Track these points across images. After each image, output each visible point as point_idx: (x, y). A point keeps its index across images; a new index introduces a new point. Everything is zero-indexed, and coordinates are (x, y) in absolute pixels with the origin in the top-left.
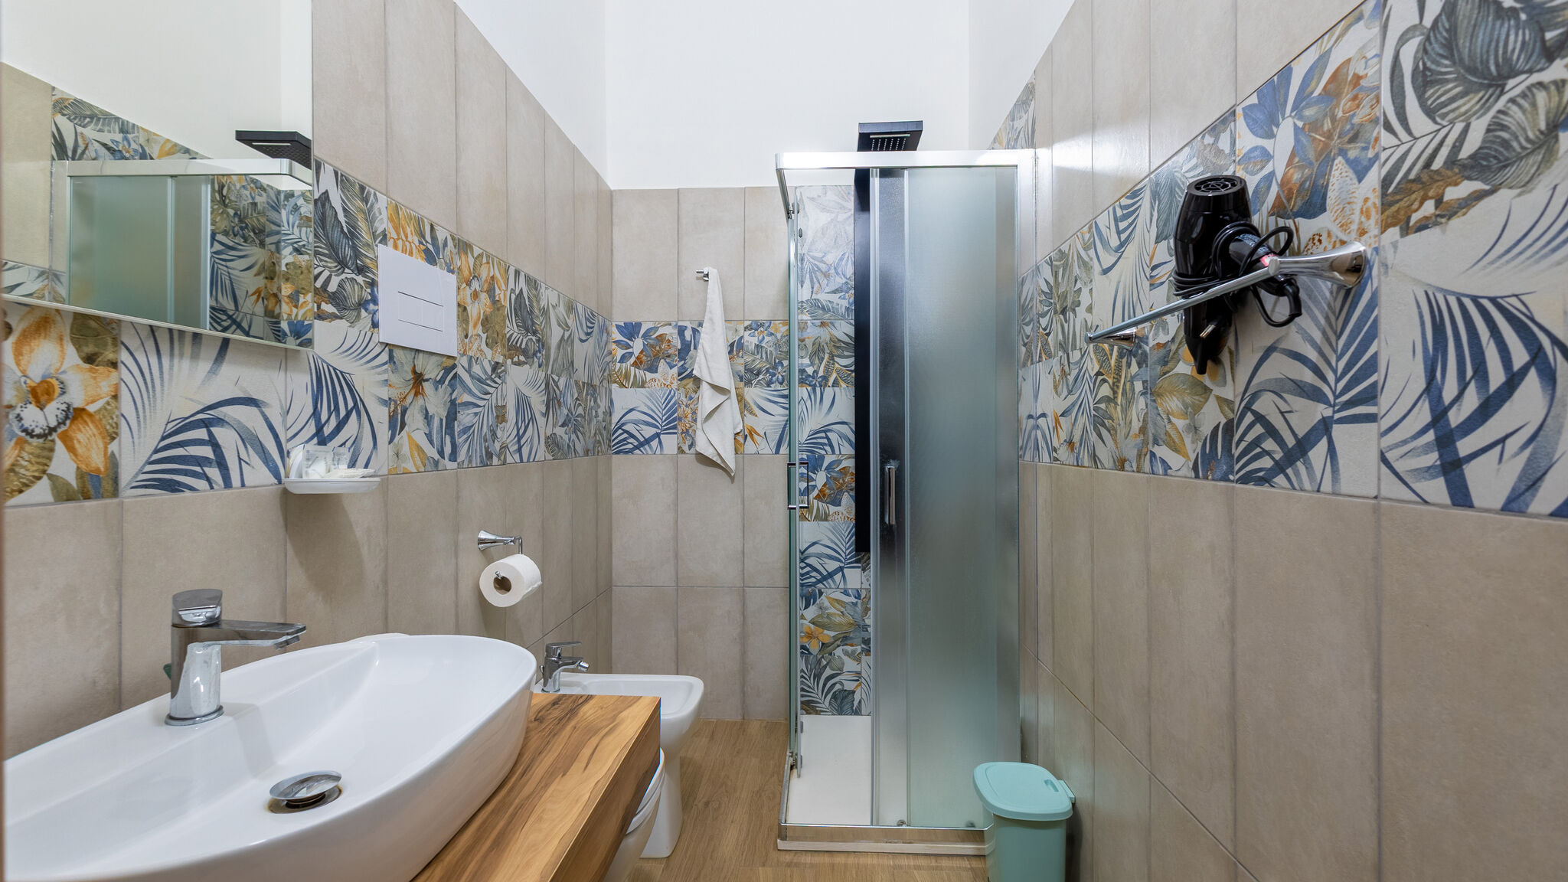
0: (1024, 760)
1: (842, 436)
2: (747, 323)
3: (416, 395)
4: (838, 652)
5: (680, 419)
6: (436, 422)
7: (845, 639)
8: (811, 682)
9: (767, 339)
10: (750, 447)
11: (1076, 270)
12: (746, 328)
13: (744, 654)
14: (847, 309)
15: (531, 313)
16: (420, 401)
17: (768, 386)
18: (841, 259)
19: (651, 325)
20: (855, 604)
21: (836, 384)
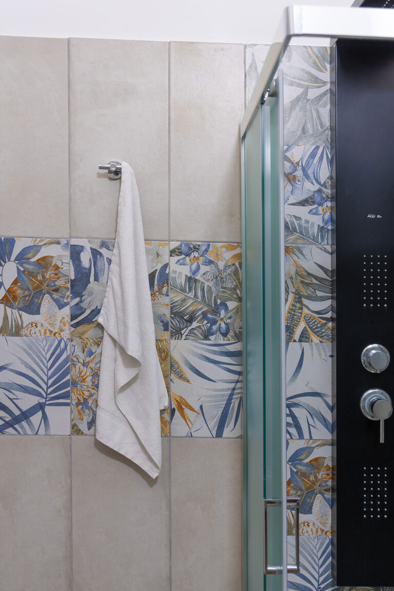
1: (313, 413)
2: (174, 245)
5: (74, 383)
9: (204, 269)
10: (179, 427)
12: (172, 253)
14: (321, 229)
17: (206, 337)
19: (29, 243)
21: (304, 337)
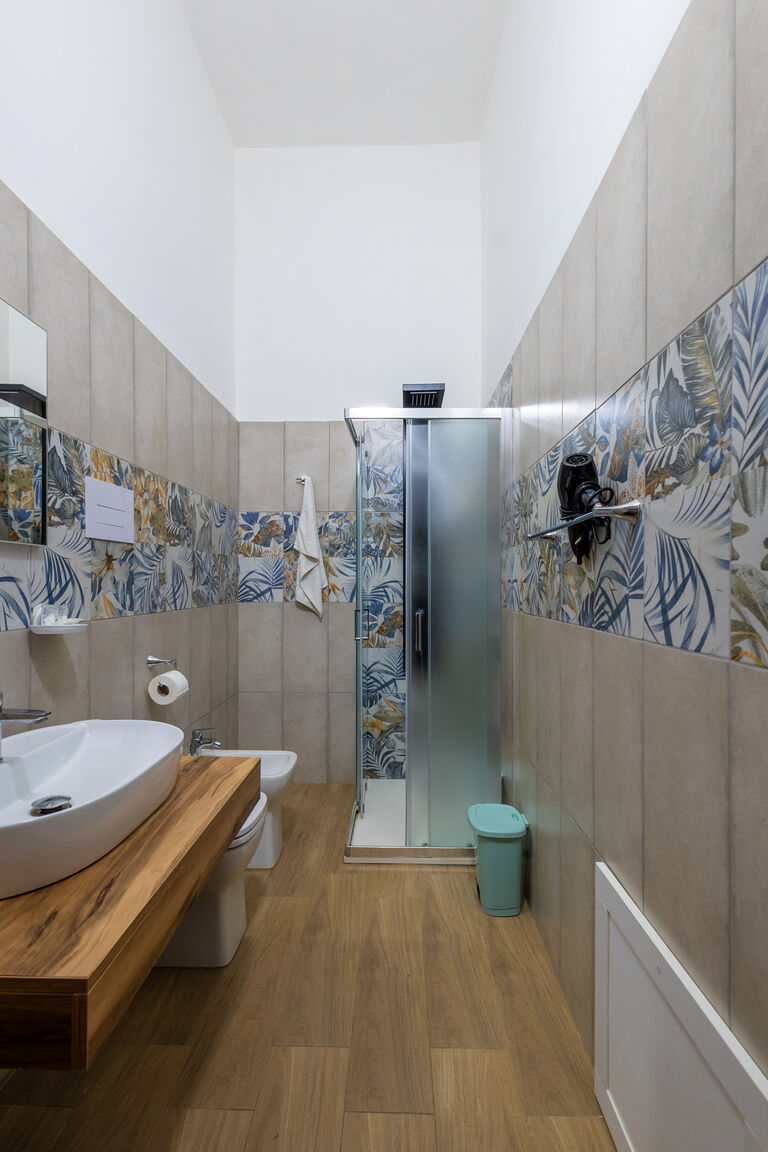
0: (503, 803)
1: (395, 590)
2: (331, 514)
3: (108, 569)
4: (392, 736)
5: (285, 578)
6: (121, 586)
7: (397, 728)
8: (373, 757)
9: (344, 524)
10: (332, 598)
11: (531, 491)
12: (330, 517)
13: (328, 738)
14: (399, 504)
15: (182, 511)
16: (111, 573)
17: (345, 556)
18: (395, 471)
19: (266, 514)
20: (403, 704)
21: (391, 555)
